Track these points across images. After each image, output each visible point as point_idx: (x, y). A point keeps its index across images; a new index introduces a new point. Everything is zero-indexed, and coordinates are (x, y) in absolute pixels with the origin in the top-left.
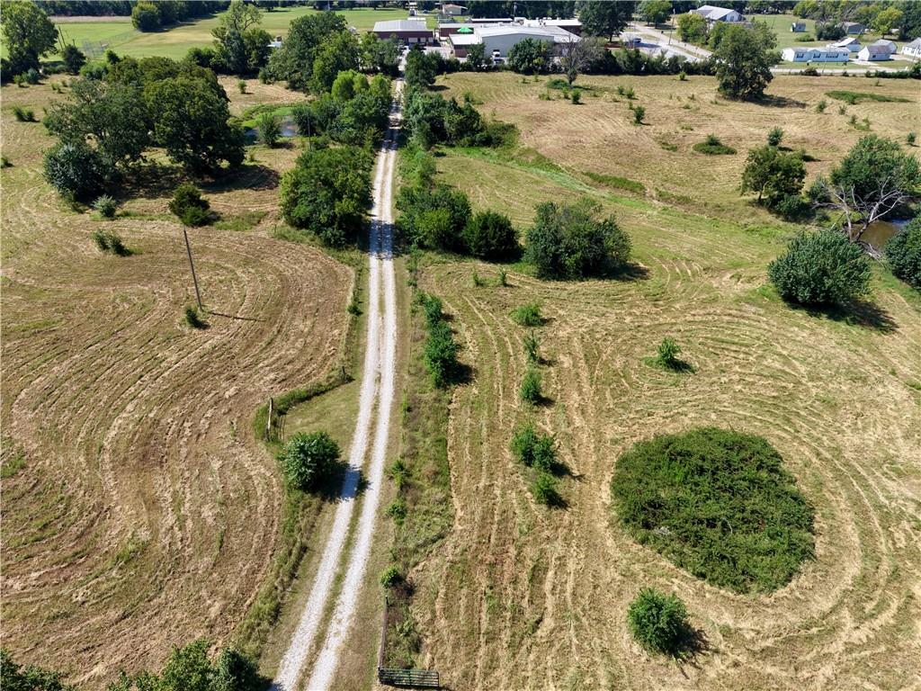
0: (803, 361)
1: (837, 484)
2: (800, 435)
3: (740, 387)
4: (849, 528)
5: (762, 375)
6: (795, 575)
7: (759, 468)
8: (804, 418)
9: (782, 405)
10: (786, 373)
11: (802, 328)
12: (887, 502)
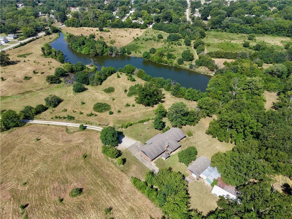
1: (104, 101)
2: (98, 101)
3: (90, 101)
4: (109, 103)
6: (111, 107)
7: (101, 104)
9: (94, 100)
10: (90, 98)
12: (108, 100)
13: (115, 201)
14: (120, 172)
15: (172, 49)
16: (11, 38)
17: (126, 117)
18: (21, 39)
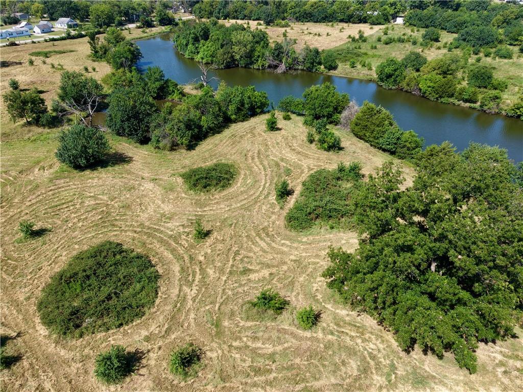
0: (103, 194)
1: (150, 239)
2: (123, 228)
3: (81, 224)
4: (166, 253)
5: (88, 211)
6: (158, 290)
7: (115, 255)
8: (120, 220)
9: (106, 220)
10: (99, 204)
11: (93, 178)
12: (172, 233)
16: (63, 26)
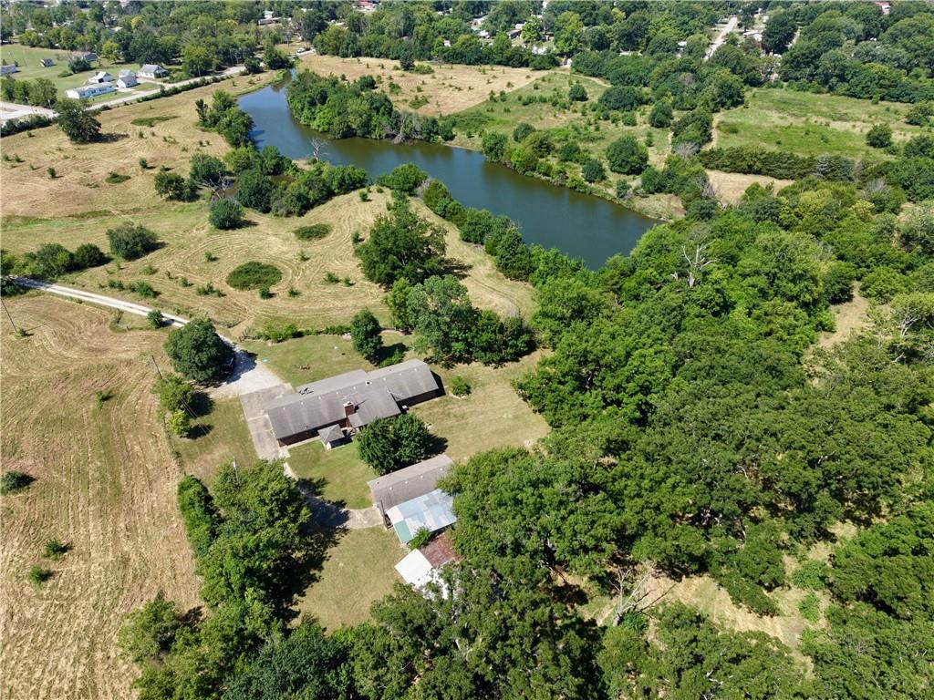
0: (244, 242)
1: (276, 261)
2: (260, 257)
3: (235, 255)
4: (284, 266)
5: (237, 251)
6: (282, 277)
7: (258, 266)
8: (257, 254)
9: (249, 254)
10: (243, 247)
11: (235, 234)
13: (95, 527)
14: (168, 456)
15: (596, 134)
16: (149, 76)
17: (304, 311)
18: (173, 80)
